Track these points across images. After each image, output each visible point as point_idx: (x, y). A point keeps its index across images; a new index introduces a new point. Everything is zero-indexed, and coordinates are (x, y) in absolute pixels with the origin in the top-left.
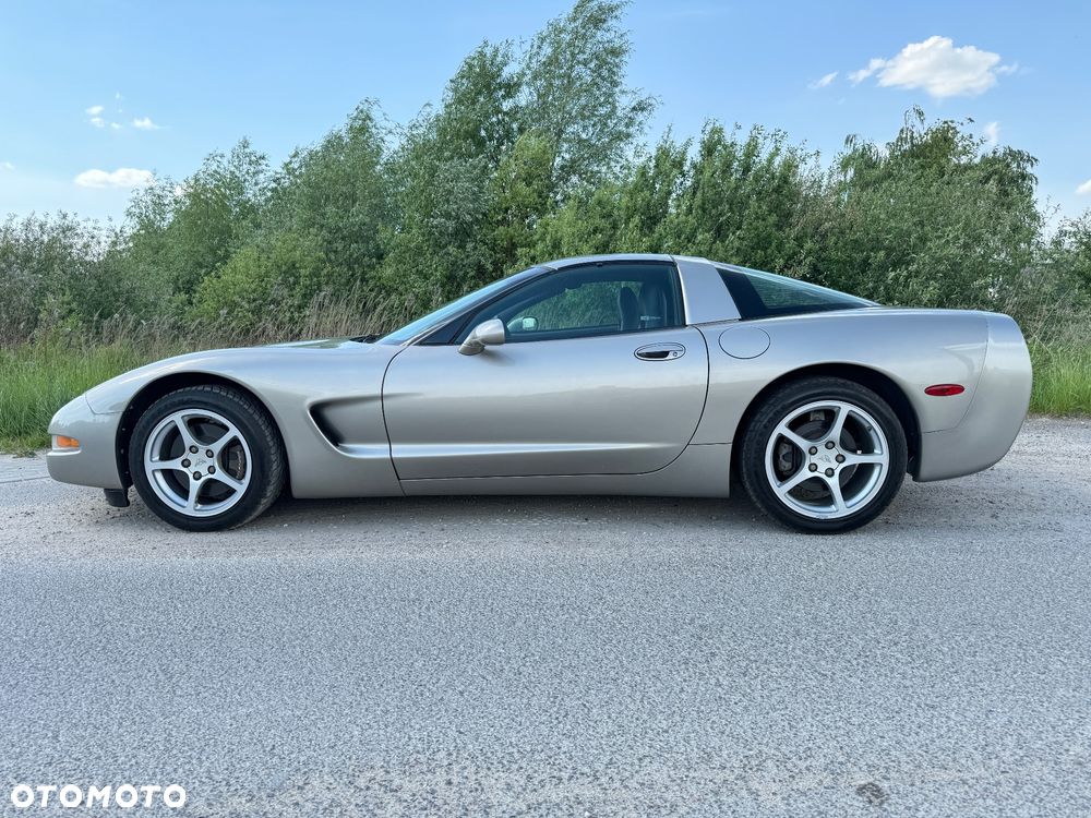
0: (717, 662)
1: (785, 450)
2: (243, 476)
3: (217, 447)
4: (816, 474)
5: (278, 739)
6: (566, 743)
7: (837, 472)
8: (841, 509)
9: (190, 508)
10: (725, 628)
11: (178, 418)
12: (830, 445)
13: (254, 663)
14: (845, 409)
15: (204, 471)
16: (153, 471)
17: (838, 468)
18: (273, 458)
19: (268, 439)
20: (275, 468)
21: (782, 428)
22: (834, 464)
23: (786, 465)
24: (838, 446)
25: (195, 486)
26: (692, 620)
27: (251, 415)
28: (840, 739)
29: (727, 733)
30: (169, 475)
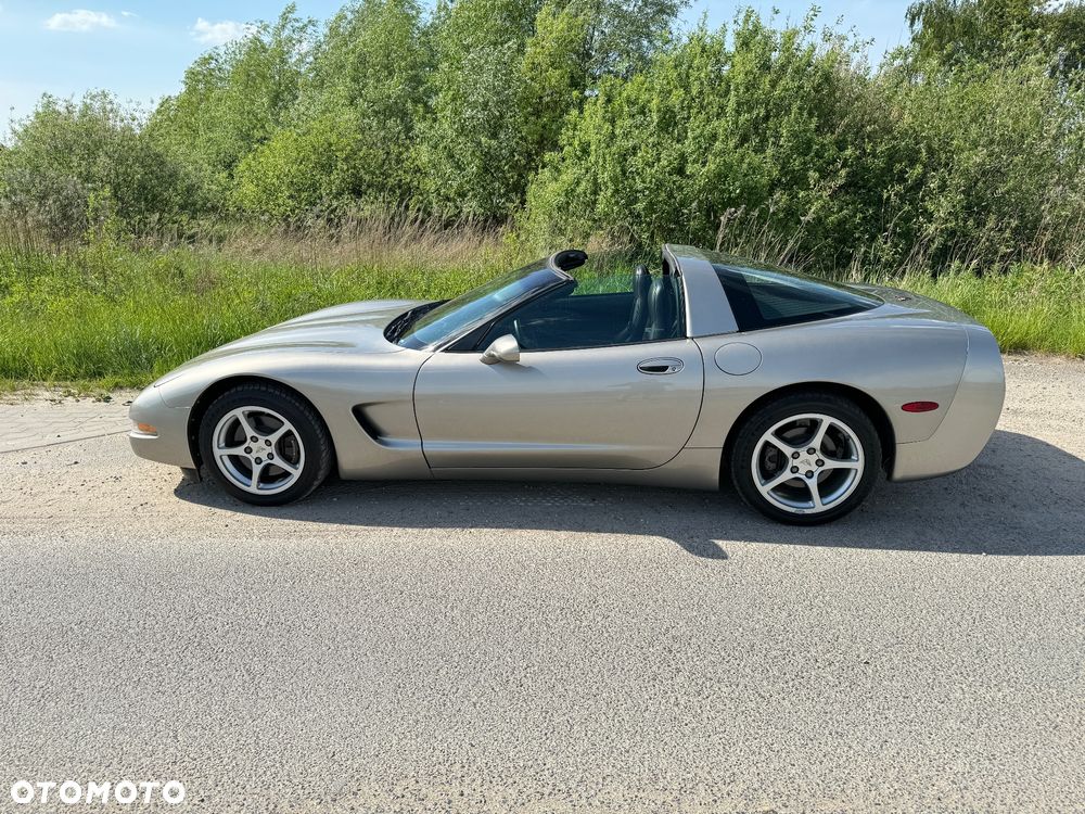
0: (680, 679)
1: (771, 453)
2: (298, 461)
3: (274, 438)
4: (797, 475)
5: (337, 745)
6: (550, 759)
7: (816, 475)
8: (818, 505)
9: (253, 487)
10: (694, 640)
11: (239, 413)
12: (811, 451)
13: (316, 665)
14: (827, 421)
15: (264, 457)
16: (221, 457)
17: (817, 470)
18: (323, 448)
19: (318, 432)
20: (325, 455)
21: (768, 436)
22: (814, 468)
23: (771, 466)
24: (818, 452)
25: (257, 470)
26: (667, 630)
27: (302, 412)
28: (759, 765)
29: (674, 755)
30: (235, 459)
